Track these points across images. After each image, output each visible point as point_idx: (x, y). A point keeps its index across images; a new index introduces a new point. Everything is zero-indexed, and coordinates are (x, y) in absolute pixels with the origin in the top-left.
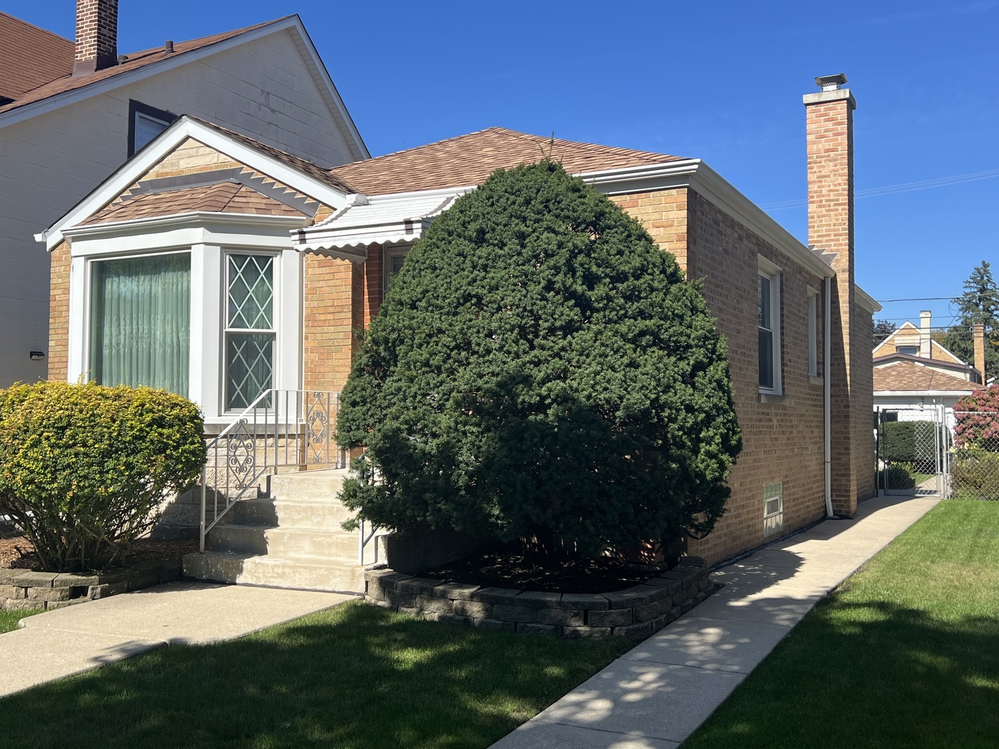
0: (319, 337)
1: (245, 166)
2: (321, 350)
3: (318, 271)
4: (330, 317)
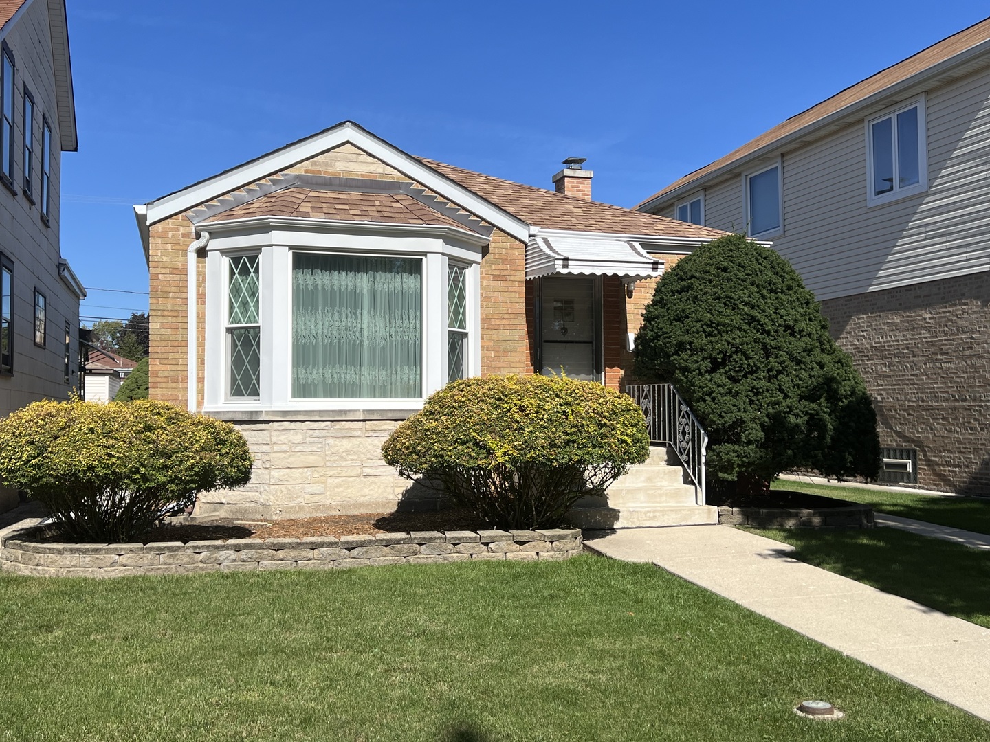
0: (495, 338)
1: (416, 183)
2: (497, 349)
3: (493, 283)
4: (505, 322)
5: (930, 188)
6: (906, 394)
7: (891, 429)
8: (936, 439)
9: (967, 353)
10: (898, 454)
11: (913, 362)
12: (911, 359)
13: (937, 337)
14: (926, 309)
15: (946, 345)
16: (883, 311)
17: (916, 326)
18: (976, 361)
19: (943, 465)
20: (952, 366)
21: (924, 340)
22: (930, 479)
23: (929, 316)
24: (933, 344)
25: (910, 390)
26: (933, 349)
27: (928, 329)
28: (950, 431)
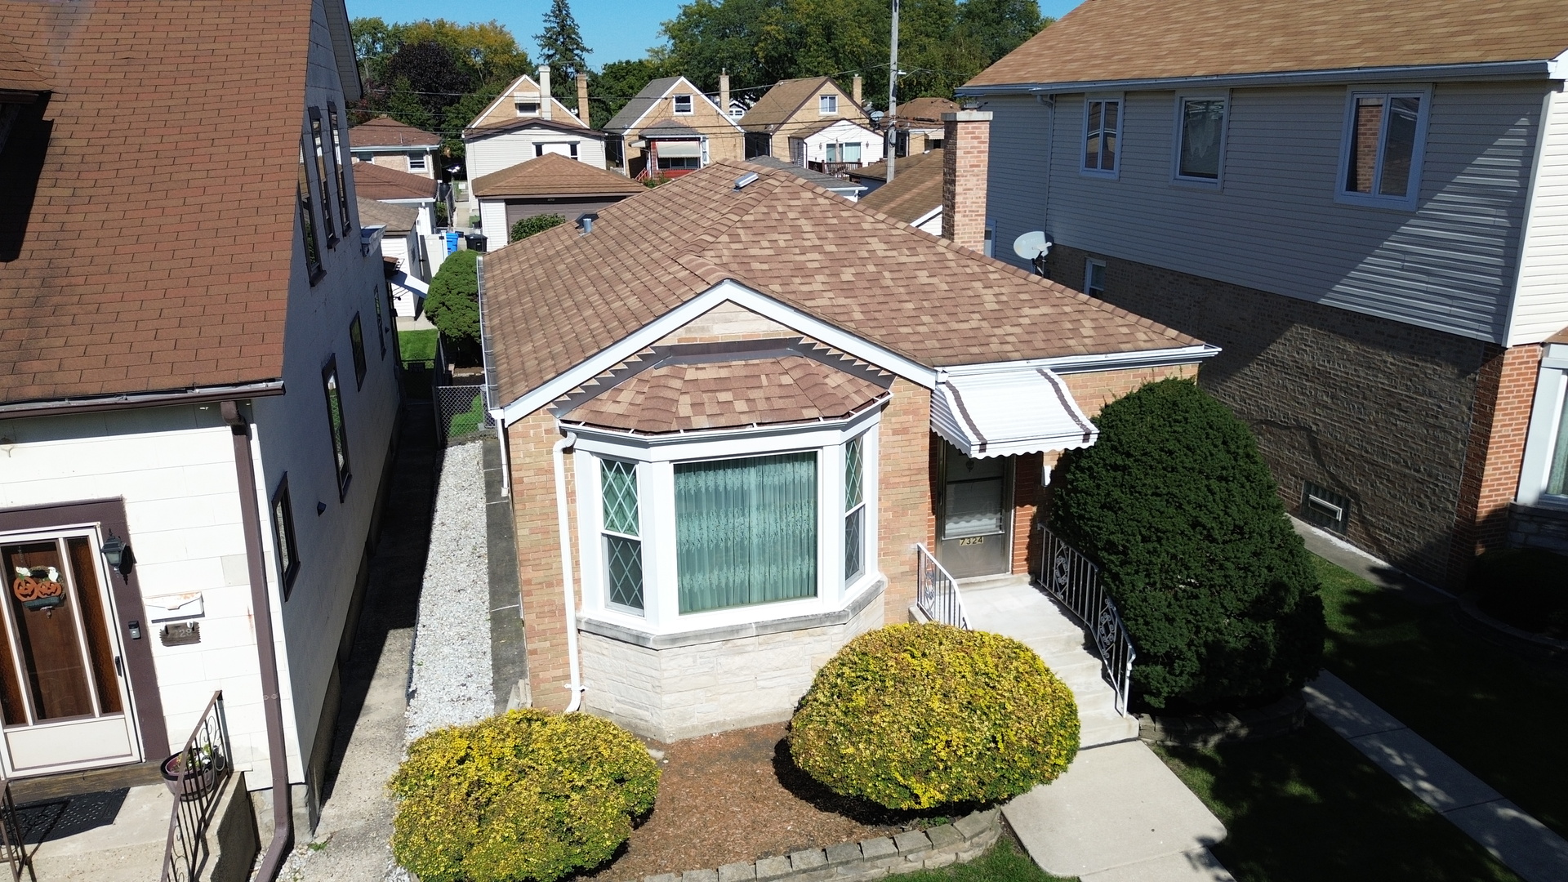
0: (894, 497)
1: (806, 337)
2: (896, 509)
4: (905, 479)
5: (1419, 209)
6: (1347, 437)
7: (1324, 466)
8: (1375, 497)
9: (1431, 421)
10: (1327, 496)
11: (1363, 404)
12: (1361, 400)
13: (1396, 388)
14: (1388, 351)
15: (1407, 402)
16: (1334, 332)
17: (1373, 365)
18: (1438, 433)
19: (1380, 529)
20: (1409, 427)
21: (1380, 385)
22: (1361, 537)
23: (1391, 360)
24: (1390, 394)
25: (1354, 434)
26: (1389, 400)
27: (1388, 376)
28: (1394, 497)
